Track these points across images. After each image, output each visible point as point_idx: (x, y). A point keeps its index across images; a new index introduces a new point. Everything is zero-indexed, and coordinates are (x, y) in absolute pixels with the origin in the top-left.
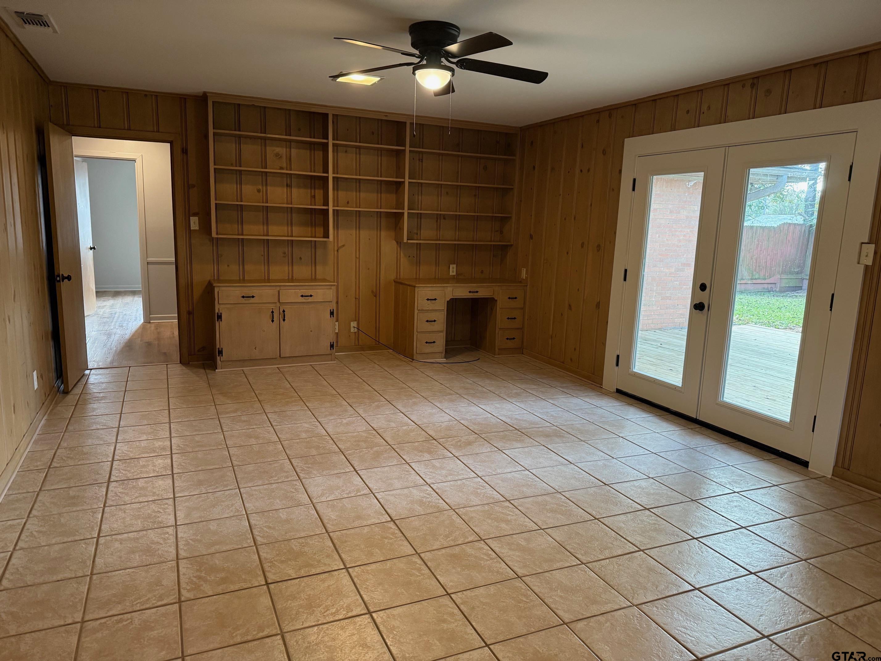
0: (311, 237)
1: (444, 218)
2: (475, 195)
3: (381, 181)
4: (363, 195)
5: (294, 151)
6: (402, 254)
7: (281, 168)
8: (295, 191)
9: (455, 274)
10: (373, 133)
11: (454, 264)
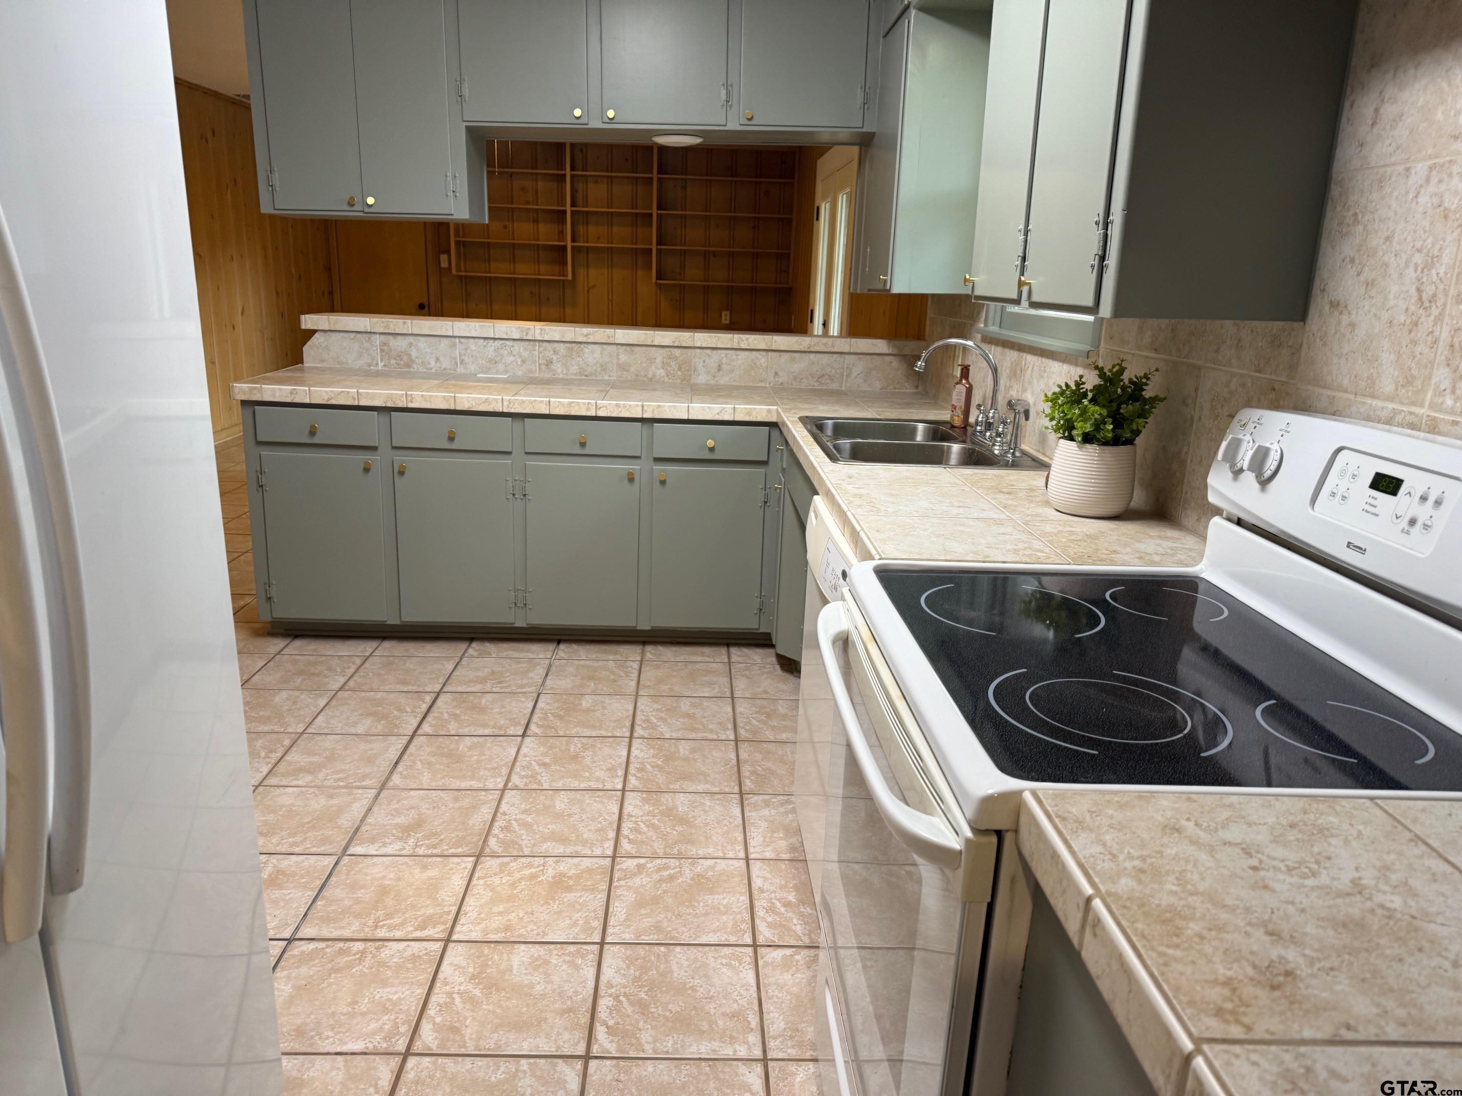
0: (560, 276)
1: (714, 256)
2: (754, 228)
3: (637, 214)
4: (615, 229)
5: (541, 184)
6: (662, 298)
7: (528, 203)
8: (542, 227)
9: (728, 322)
10: (627, 160)
11: (727, 310)
